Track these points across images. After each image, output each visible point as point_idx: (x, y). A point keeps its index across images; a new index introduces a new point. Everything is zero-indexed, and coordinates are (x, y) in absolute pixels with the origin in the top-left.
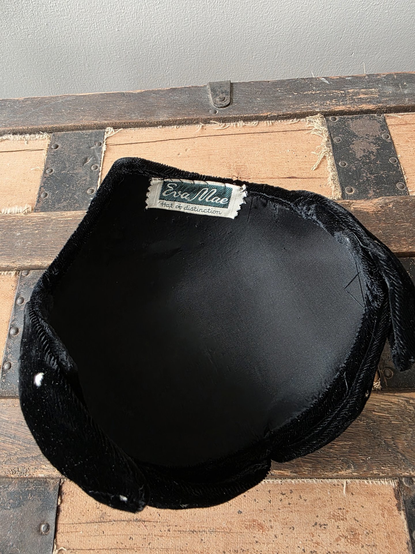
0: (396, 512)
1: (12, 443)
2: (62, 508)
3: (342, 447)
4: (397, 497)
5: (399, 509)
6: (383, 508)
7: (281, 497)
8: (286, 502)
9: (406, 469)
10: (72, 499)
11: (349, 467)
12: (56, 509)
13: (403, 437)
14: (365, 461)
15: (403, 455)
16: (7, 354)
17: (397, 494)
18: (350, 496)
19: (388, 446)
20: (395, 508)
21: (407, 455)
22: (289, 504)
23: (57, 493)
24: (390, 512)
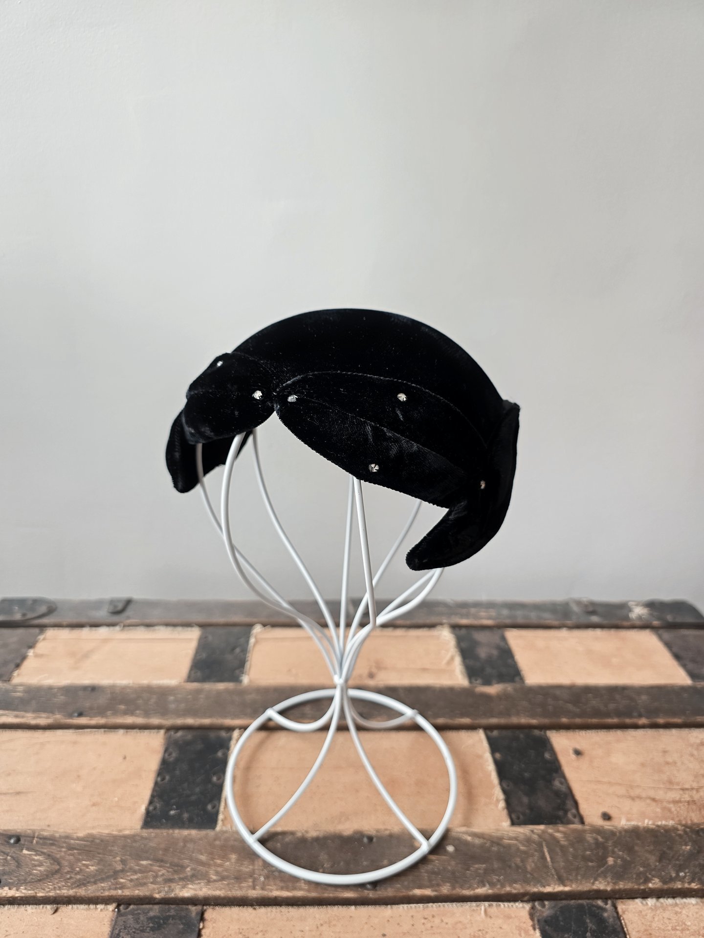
0: (532, 932)
1: (160, 866)
2: (203, 932)
3: (478, 869)
4: (532, 918)
5: (534, 929)
6: (519, 929)
7: (423, 921)
8: (429, 925)
9: (535, 886)
10: (214, 925)
11: (484, 886)
12: (197, 932)
13: (530, 860)
14: (499, 881)
15: (532, 874)
16: (153, 797)
17: (532, 916)
18: (489, 919)
19: (518, 867)
20: (531, 928)
21: (535, 875)
22: (432, 927)
23: (199, 918)
24: (526, 932)
